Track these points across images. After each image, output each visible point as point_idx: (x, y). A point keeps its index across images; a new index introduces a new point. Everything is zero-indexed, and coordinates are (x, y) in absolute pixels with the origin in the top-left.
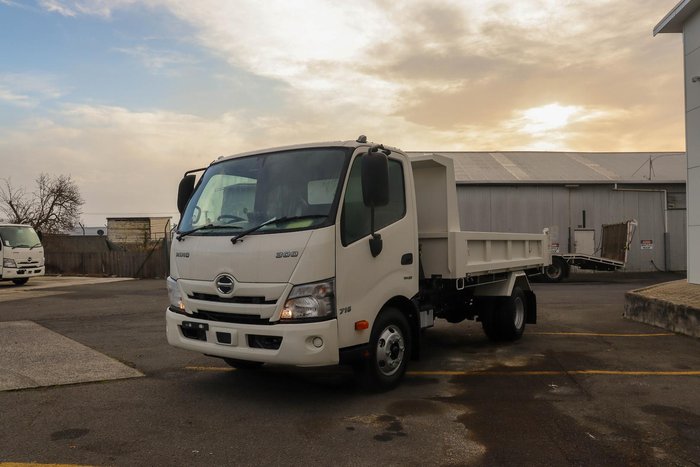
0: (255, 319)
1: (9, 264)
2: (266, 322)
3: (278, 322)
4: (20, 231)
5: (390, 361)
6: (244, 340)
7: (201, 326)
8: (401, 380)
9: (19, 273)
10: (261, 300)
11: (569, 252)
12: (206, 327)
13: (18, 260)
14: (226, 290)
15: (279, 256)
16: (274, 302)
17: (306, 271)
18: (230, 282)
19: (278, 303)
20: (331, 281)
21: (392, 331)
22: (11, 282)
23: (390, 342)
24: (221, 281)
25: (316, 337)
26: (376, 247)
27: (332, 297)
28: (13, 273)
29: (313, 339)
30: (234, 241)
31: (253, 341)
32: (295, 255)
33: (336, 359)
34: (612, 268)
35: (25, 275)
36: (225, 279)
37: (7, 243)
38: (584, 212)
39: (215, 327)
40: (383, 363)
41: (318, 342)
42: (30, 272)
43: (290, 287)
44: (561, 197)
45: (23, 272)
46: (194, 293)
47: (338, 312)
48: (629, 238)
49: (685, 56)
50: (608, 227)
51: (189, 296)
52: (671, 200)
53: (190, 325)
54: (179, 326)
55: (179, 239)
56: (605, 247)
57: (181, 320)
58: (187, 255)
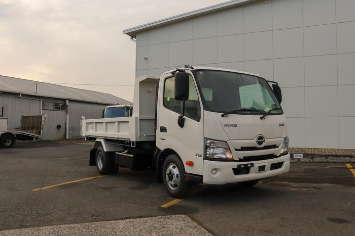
0: (272, 156)
2: (276, 156)
3: (280, 156)
7: (249, 166)
10: (275, 146)
12: (252, 165)
14: (261, 143)
15: (280, 125)
18: (263, 139)
19: (280, 147)
24: (259, 139)
32: (283, 125)
36: (261, 138)
38: (2, 108)
39: (257, 164)
43: (283, 139)
46: (241, 148)
48: (43, 123)
49: (137, 47)
50: (25, 117)
51: (236, 150)
52: (44, 105)
53: (242, 166)
54: (233, 169)
55: (223, 116)
56: (23, 128)
57: (235, 165)
58: (235, 126)
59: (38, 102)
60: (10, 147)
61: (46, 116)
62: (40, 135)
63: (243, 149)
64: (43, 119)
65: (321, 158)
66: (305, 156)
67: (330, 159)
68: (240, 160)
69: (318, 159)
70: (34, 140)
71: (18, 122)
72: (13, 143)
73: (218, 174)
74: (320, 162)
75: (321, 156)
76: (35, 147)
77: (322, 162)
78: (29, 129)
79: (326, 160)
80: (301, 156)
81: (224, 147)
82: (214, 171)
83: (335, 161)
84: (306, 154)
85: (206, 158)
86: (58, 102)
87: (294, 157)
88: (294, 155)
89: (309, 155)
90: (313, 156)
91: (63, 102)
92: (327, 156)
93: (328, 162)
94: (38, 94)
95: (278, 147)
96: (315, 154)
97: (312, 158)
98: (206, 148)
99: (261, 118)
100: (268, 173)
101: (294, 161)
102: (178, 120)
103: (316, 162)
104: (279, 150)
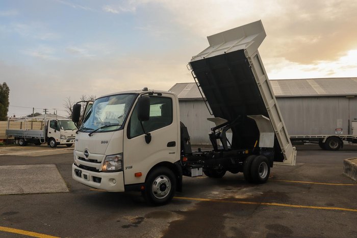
1: (63, 138)
2: (98, 171)
3: (102, 171)
4: (69, 122)
5: (160, 192)
6: (91, 178)
7: (80, 171)
8: (168, 201)
9: (67, 141)
10: (96, 161)
11: (349, 134)
13: (67, 136)
14: (87, 156)
15: (102, 142)
16: (100, 162)
17: (110, 150)
18: (88, 153)
19: (102, 163)
20: (122, 154)
21: (162, 178)
22: (65, 146)
23: (159, 183)
25: (113, 179)
26: (148, 139)
27: (122, 161)
28: (64, 142)
29: (112, 180)
30: (90, 135)
32: (107, 142)
33: (123, 189)
35: (70, 142)
36: (86, 151)
37: (62, 128)
39: (83, 172)
40: (156, 193)
41: (114, 181)
42: (72, 141)
43: (105, 156)
44: (344, 103)
45: (69, 141)
47: (125, 168)
58: (78, 140)
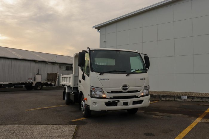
0: (134, 97)
3: (141, 97)
6: (132, 103)
7: (116, 101)
10: (136, 91)
11: (35, 81)
12: (119, 101)
14: (125, 89)
15: (141, 79)
18: (127, 87)
24: (124, 87)
31: (134, 103)
32: (144, 79)
34: (51, 85)
36: (125, 86)
38: (39, 69)
43: (144, 87)
44: (33, 64)
46: (111, 92)
48: (57, 77)
49: (100, 35)
50: (49, 74)
51: (108, 93)
52: (60, 68)
53: (111, 102)
54: (105, 103)
55: (100, 74)
56: (48, 80)
57: (107, 101)
58: (108, 80)
59: (57, 66)
60: (40, 90)
61: (59, 73)
62: (56, 83)
63: (112, 92)
64: (57, 75)
65: (198, 99)
66: (188, 97)
67: (204, 100)
68: (111, 98)
69: (196, 100)
70: (53, 86)
71: (45, 77)
72: (42, 88)
73: (97, 105)
74: (198, 101)
75: (198, 98)
76: (54, 90)
77: (199, 101)
78: (51, 81)
79: (202, 101)
80: (186, 97)
81: (100, 91)
82: (94, 104)
83: (207, 101)
84: (189, 96)
85: (91, 97)
86: (68, 66)
87: (182, 98)
88: (182, 96)
89: (191, 97)
90: (193, 98)
91: (71, 66)
92: (202, 98)
93: (203, 102)
94: (57, 62)
95: (139, 91)
96: (194, 97)
97: (193, 99)
98: (91, 91)
99: (127, 76)
100: (131, 106)
101: (182, 100)
102: (82, 76)
103: (195, 101)
104: (140, 93)
